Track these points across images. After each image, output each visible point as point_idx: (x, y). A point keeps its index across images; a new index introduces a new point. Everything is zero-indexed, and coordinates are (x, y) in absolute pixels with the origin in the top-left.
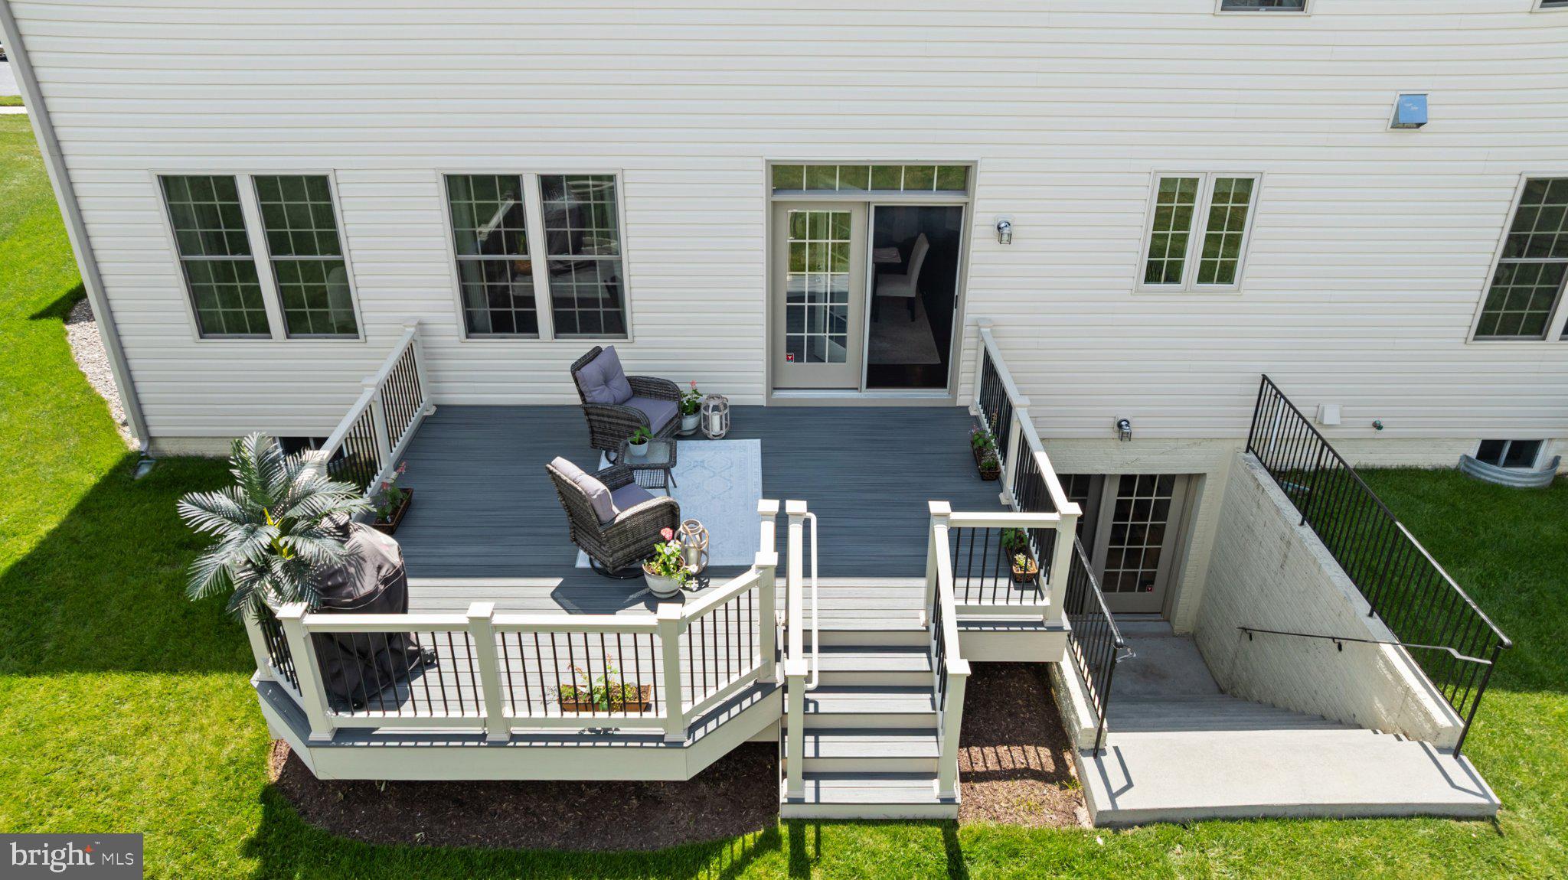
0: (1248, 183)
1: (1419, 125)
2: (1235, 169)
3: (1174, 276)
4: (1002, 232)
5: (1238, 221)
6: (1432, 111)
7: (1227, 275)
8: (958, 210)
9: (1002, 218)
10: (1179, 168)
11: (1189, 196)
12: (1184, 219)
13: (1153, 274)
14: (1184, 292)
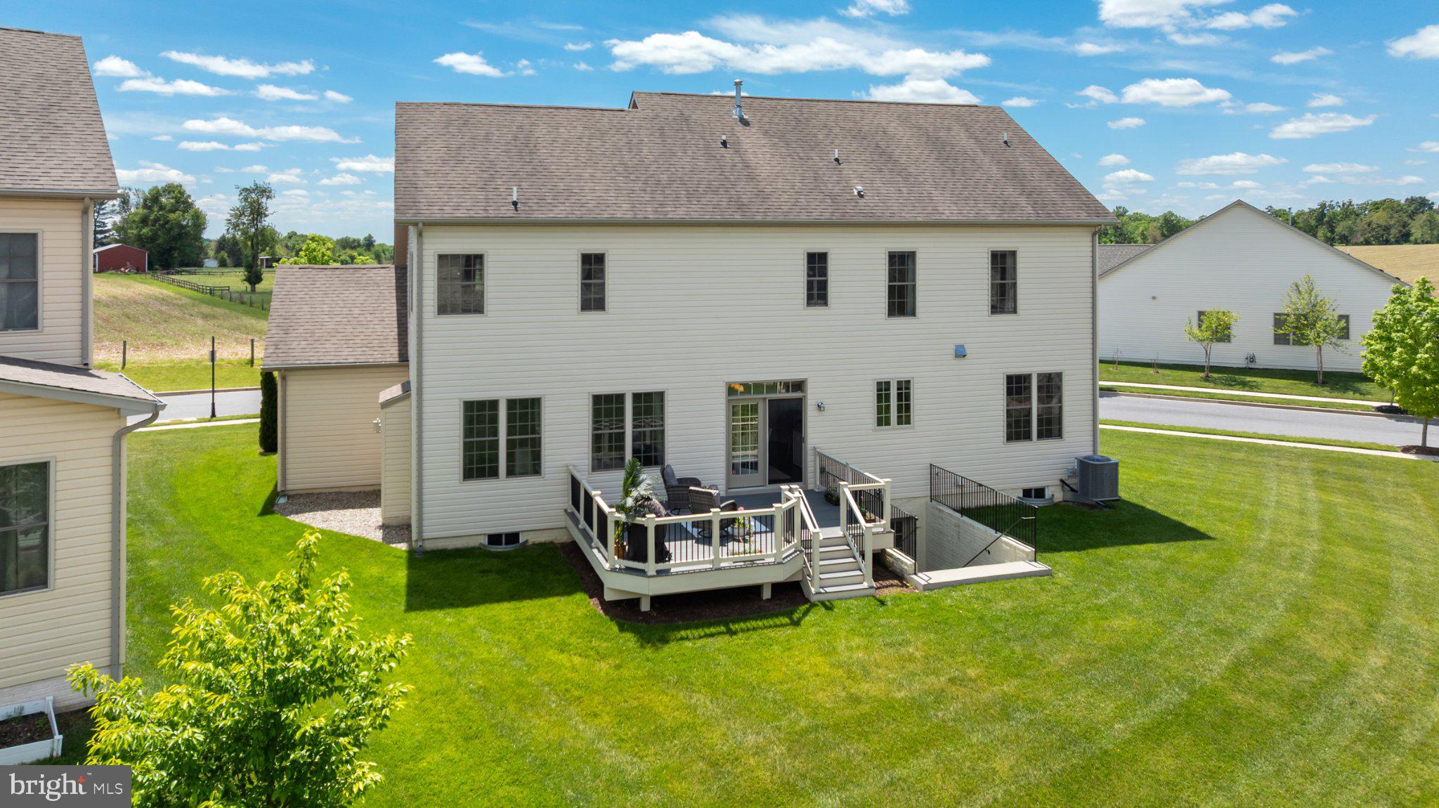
0: (908, 382)
1: (964, 356)
2: (904, 377)
3: (888, 423)
4: (820, 407)
5: (908, 397)
6: (968, 351)
7: (908, 422)
8: (800, 400)
9: (819, 402)
10: (883, 377)
11: (888, 389)
12: (888, 397)
13: (880, 423)
14: (893, 429)
